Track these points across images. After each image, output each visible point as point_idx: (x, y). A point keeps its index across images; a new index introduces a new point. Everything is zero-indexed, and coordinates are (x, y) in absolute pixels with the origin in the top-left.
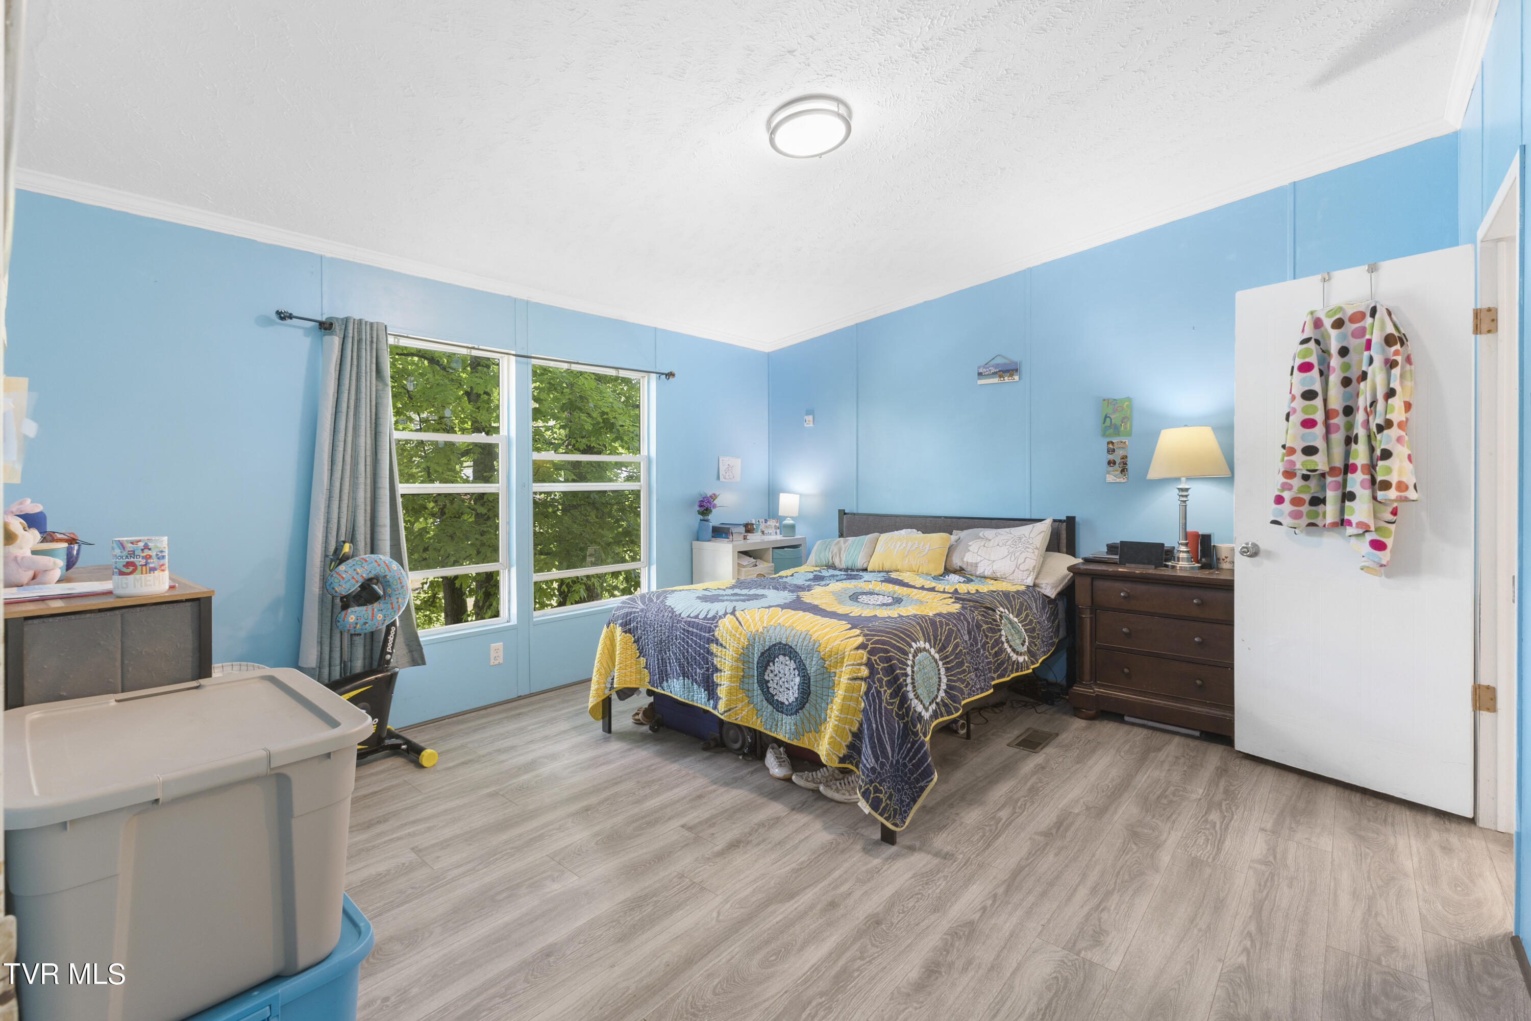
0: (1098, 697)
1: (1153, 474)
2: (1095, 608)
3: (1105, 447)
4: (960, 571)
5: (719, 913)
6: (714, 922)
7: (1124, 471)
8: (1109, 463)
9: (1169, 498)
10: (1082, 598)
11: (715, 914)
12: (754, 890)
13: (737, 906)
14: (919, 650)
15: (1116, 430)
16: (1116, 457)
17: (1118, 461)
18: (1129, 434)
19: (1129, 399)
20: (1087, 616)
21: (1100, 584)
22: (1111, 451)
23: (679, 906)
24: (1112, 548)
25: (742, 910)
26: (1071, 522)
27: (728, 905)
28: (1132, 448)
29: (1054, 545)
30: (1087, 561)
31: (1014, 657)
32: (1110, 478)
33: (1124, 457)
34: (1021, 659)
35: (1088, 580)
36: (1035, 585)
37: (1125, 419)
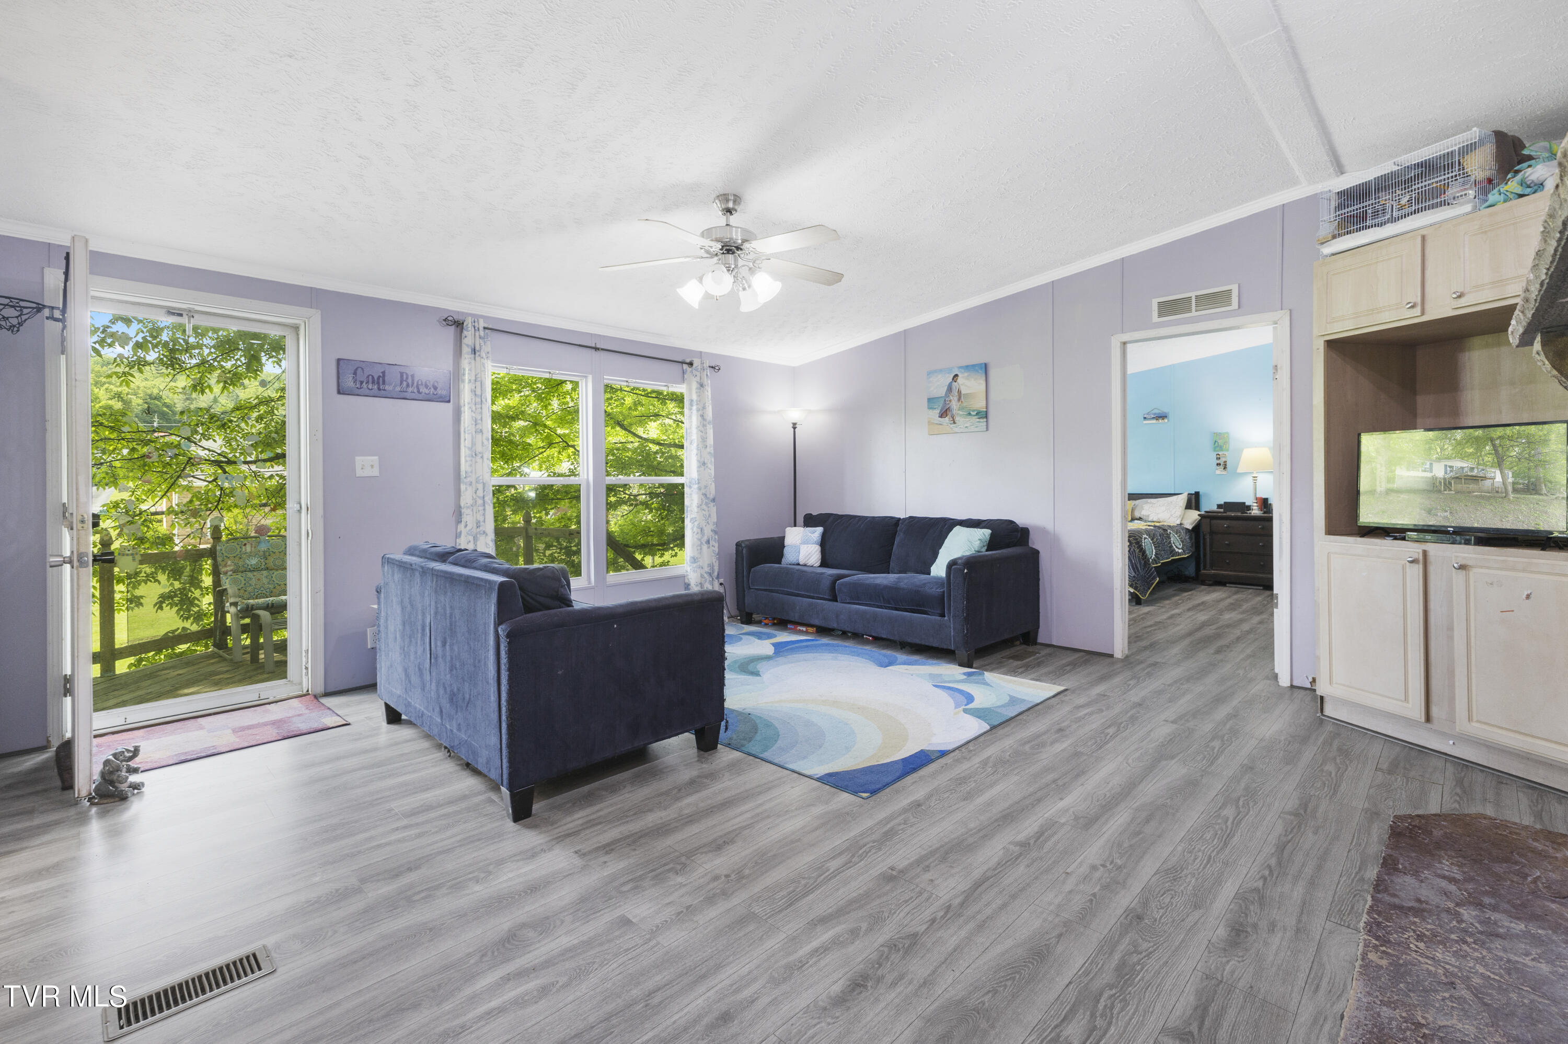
0: (1214, 575)
1: (1240, 470)
2: (1212, 533)
3: (1215, 457)
4: (1140, 519)
7: (1225, 468)
8: (1217, 464)
9: (1248, 481)
10: (1205, 529)
14: (1145, 538)
15: (1221, 448)
16: (1221, 461)
17: (1222, 463)
18: (1228, 450)
19: (1227, 433)
20: (1208, 537)
21: (1214, 522)
22: (1218, 459)
24: (1219, 506)
26: (1197, 494)
28: (1229, 457)
29: (1189, 506)
30: (1206, 512)
31: (1177, 550)
32: (1218, 472)
33: (1225, 462)
34: (1180, 551)
35: (1208, 520)
36: (1181, 524)
37: (1225, 443)
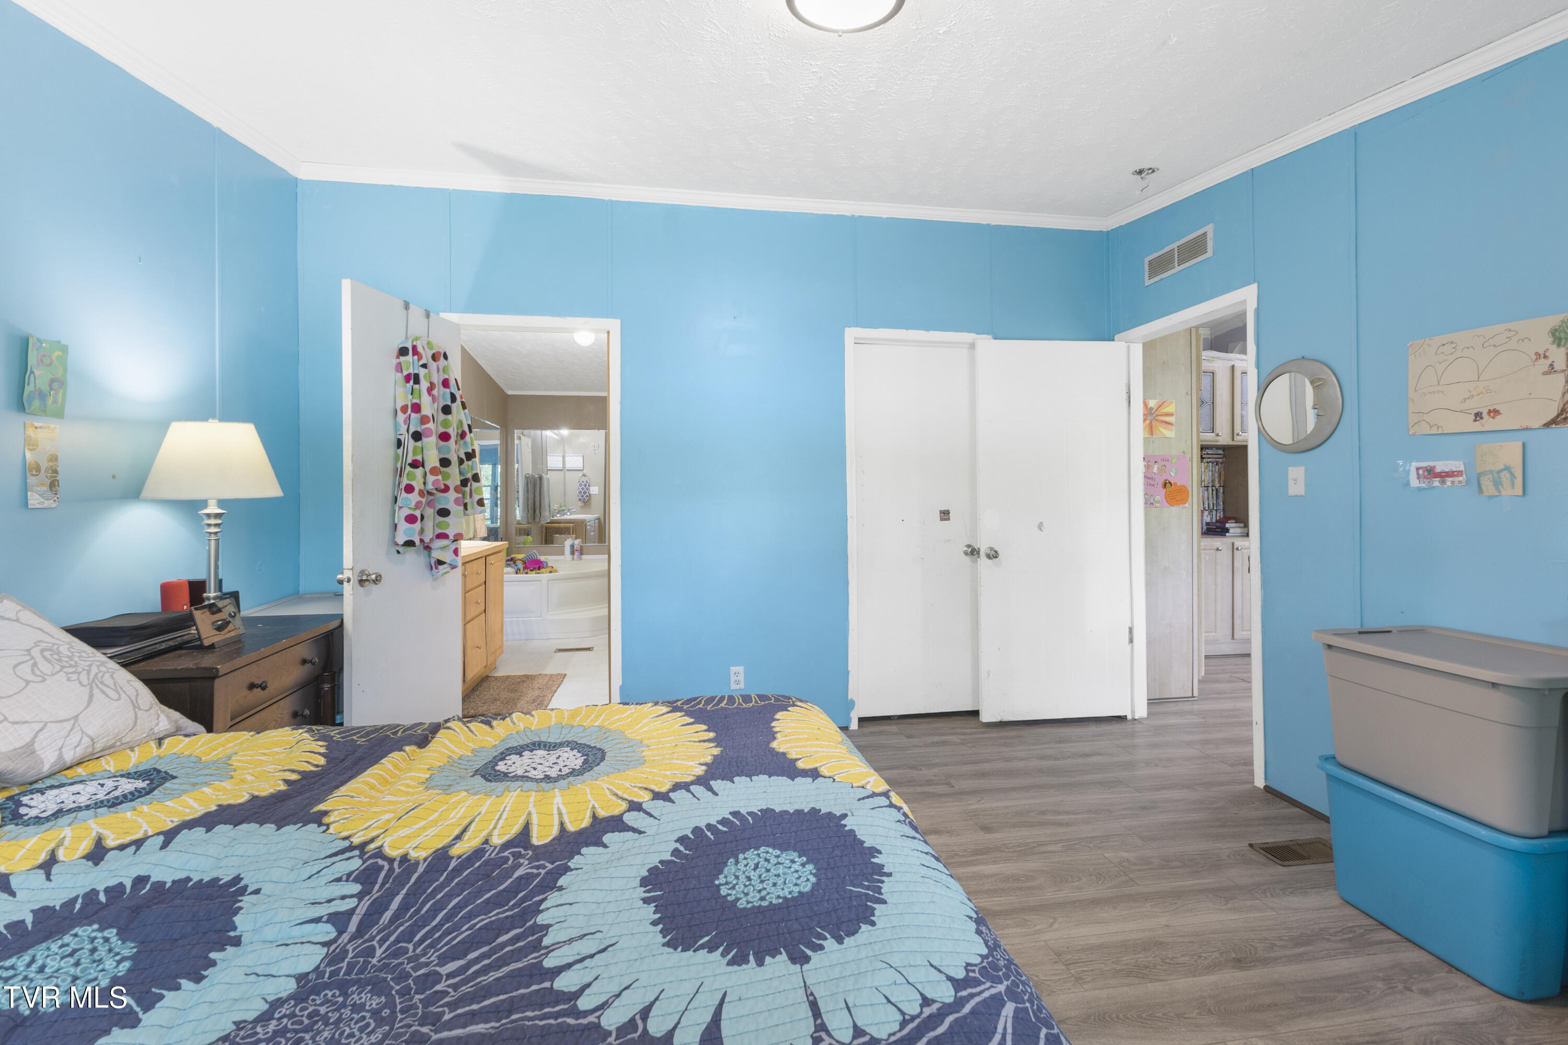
5: (1051, 925)
6: (1060, 920)
11: (1056, 926)
12: (1002, 930)
13: (1029, 923)
23: (1092, 948)
25: (1026, 918)
27: (1038, 927)
